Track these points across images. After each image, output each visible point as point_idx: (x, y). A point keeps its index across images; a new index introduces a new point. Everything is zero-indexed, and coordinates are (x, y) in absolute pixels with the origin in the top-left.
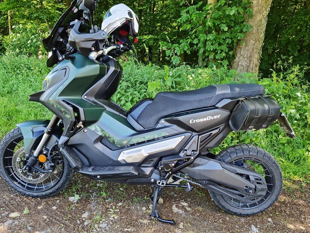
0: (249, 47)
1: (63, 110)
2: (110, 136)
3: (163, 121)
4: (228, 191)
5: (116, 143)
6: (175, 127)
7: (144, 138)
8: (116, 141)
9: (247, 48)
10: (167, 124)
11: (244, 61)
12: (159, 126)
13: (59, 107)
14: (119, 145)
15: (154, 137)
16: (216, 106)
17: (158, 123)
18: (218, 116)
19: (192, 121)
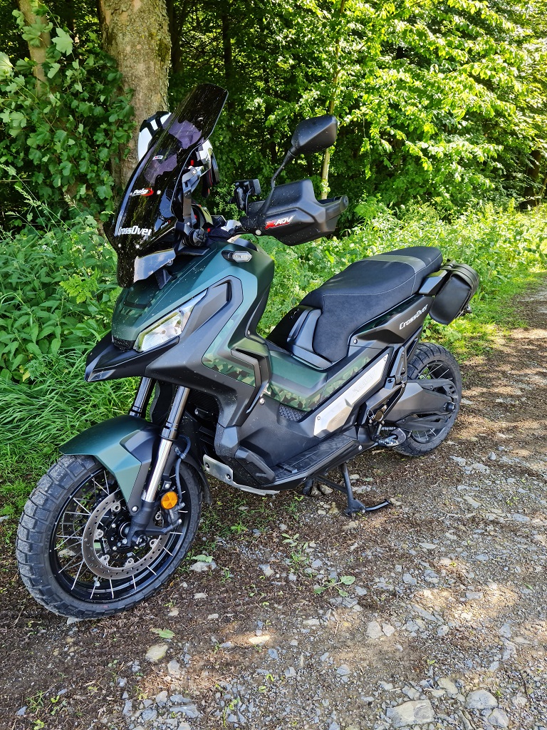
1: (238, 370)
2: (294, 396)
3: (354, 339)
4: (427, 421)
5: (304, 406)
6: (374, 343)
7: (341, 379)
8: (304, 402)
10: (362, 343)
12: (352, 351)
13: (229, 367)
14: (309, 407)
15: (354, 371)
16: (421, 291)
17: (349, 345)
18: (425, 308)
19: (403, 325)
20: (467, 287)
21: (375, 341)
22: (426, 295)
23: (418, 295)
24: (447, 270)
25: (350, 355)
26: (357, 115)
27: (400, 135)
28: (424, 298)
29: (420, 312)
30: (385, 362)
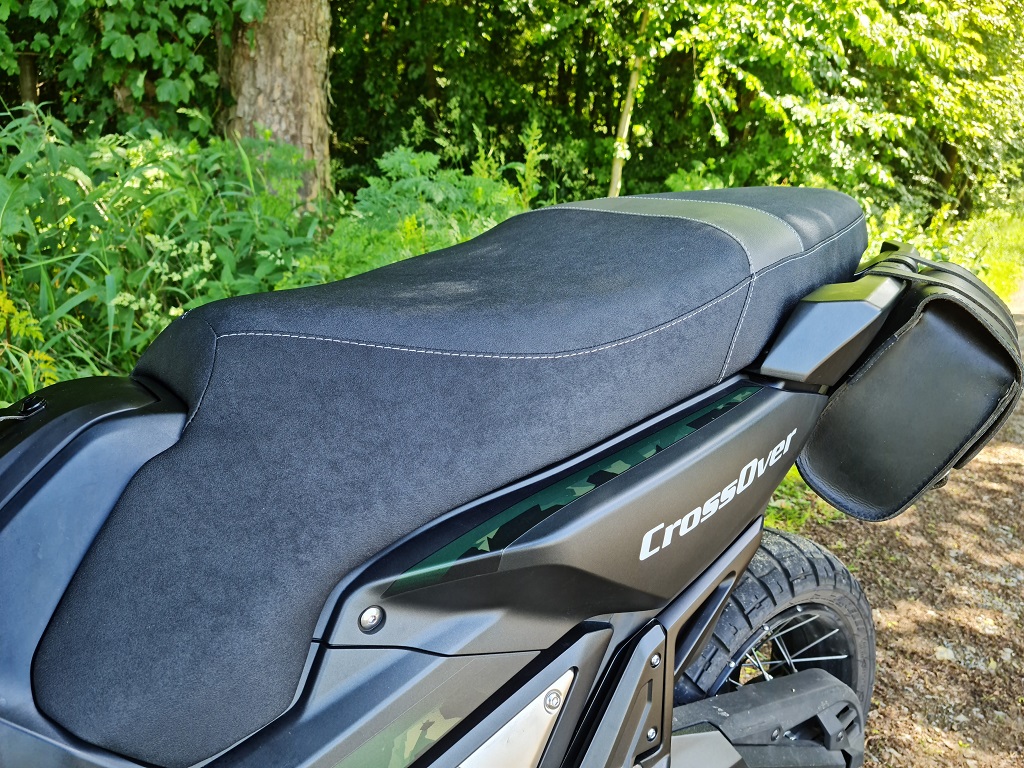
0: (286, 59)
6: (487, 625)
9: (278, 60)
11: (277, 117)
12: (338, 676)
16: (770, 366)
17: (325, 644)
18: (784, 446)
19: (657, 540)
20: (997, 368)
21: (494, 617)
22: (792, 385)
23: (754, 378)
24: (898, 279)
25: (317, 703)
26: (683, 40)
27: (752, 82)
28: (781, 397)
29: (757, 467)
30: (548, 719)
